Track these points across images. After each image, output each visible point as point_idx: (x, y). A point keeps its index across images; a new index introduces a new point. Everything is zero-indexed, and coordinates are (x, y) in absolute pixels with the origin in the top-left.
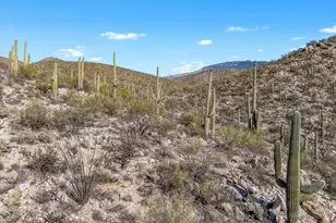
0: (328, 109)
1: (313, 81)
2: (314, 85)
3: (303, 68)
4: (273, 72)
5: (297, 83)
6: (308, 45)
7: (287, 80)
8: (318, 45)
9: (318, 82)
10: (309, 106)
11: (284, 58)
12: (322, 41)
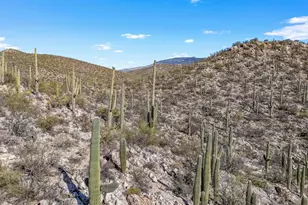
0: (238, 101)
1: (232, 77)
2: (232, 80)
3: (226, 65)
4: (201, 68)
5: (219, 78)
6: (234, 45)
7: (211, 76)
8: (242, 46)
9: (236, 78)
10: (223, 98)
11: (213, 57)
12: (246, 42)
